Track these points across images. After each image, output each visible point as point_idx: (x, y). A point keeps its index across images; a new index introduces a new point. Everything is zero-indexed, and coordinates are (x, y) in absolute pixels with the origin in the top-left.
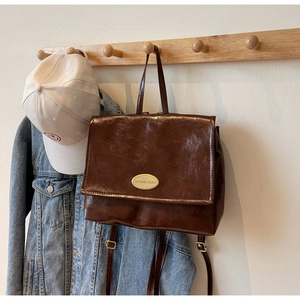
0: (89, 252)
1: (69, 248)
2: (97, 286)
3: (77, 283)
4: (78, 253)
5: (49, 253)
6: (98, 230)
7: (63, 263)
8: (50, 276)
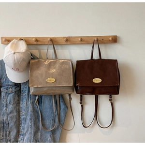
0: (28, 111)
1: (18, 112)
2: (33, 122)
3: (23, 124)
4: (23, 112)
5: (11, 115)
6: (31, 102)
7: (16, 118)
8: (12, 124)
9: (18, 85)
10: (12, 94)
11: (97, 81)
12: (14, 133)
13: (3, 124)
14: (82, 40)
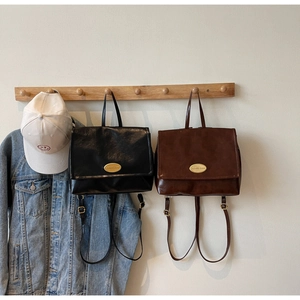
0: (66, 228)
1: (47, 230)
2: (75, 251)
3: (55, 254)
4: (56, 232)
5: (33, 236)
6: (72, 211)
7: (44, 243)
8: (34, 254)
9: (46, 179)
10: (35, 196)
11: (198, 168)
12: (38, 272)
13: (19, 253)
14: (168, 92)
